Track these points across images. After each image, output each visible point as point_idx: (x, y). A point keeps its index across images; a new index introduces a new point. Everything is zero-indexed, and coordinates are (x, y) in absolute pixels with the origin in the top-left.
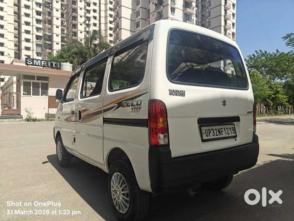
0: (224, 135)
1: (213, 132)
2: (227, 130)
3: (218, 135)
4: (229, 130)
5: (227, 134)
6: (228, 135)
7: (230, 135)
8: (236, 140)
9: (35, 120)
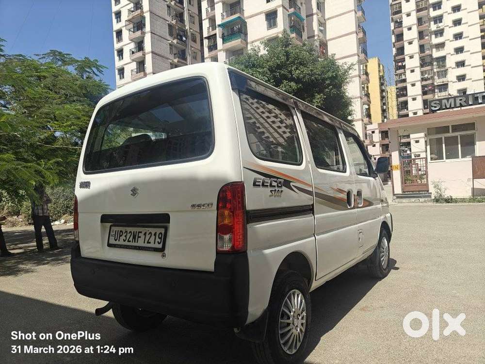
0: (140, 243)
1: (126, 236)
2: (148, 237)
3: (130, 241)
4: (153, 237)
5: (146, 242)
6: (146, 245)
7: (152, 245)
8: (164, 256)
9: (449, 200)
